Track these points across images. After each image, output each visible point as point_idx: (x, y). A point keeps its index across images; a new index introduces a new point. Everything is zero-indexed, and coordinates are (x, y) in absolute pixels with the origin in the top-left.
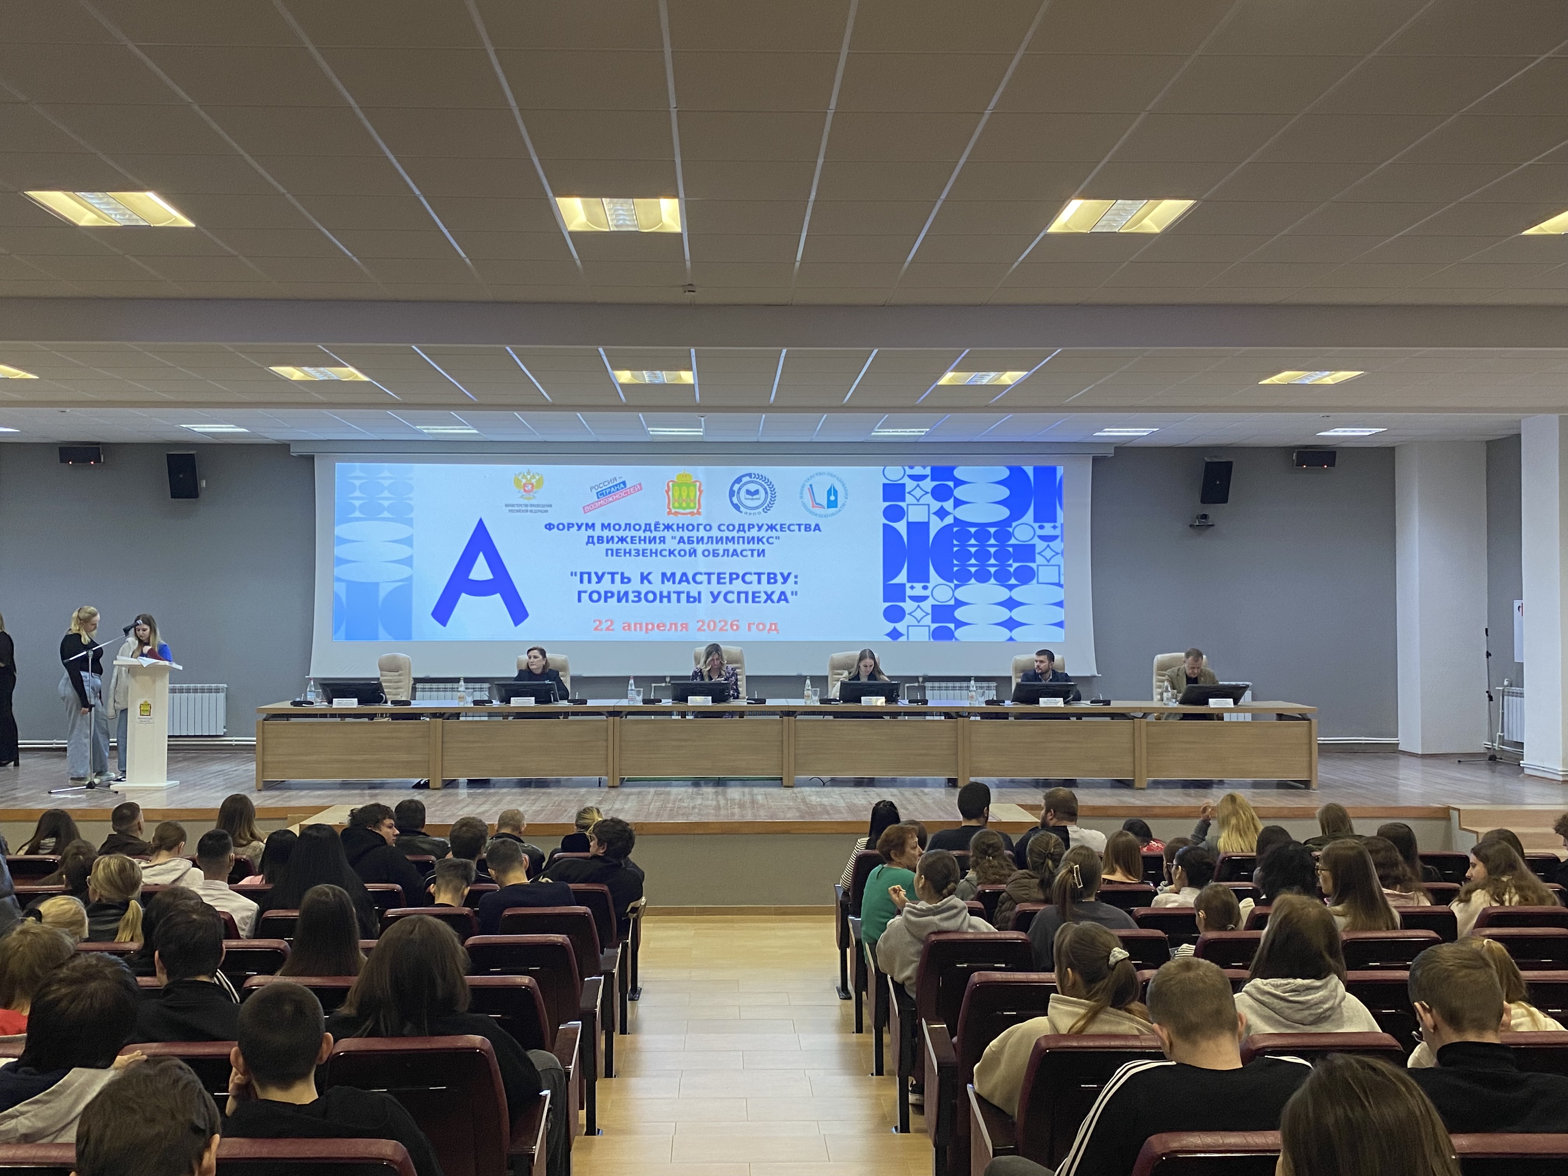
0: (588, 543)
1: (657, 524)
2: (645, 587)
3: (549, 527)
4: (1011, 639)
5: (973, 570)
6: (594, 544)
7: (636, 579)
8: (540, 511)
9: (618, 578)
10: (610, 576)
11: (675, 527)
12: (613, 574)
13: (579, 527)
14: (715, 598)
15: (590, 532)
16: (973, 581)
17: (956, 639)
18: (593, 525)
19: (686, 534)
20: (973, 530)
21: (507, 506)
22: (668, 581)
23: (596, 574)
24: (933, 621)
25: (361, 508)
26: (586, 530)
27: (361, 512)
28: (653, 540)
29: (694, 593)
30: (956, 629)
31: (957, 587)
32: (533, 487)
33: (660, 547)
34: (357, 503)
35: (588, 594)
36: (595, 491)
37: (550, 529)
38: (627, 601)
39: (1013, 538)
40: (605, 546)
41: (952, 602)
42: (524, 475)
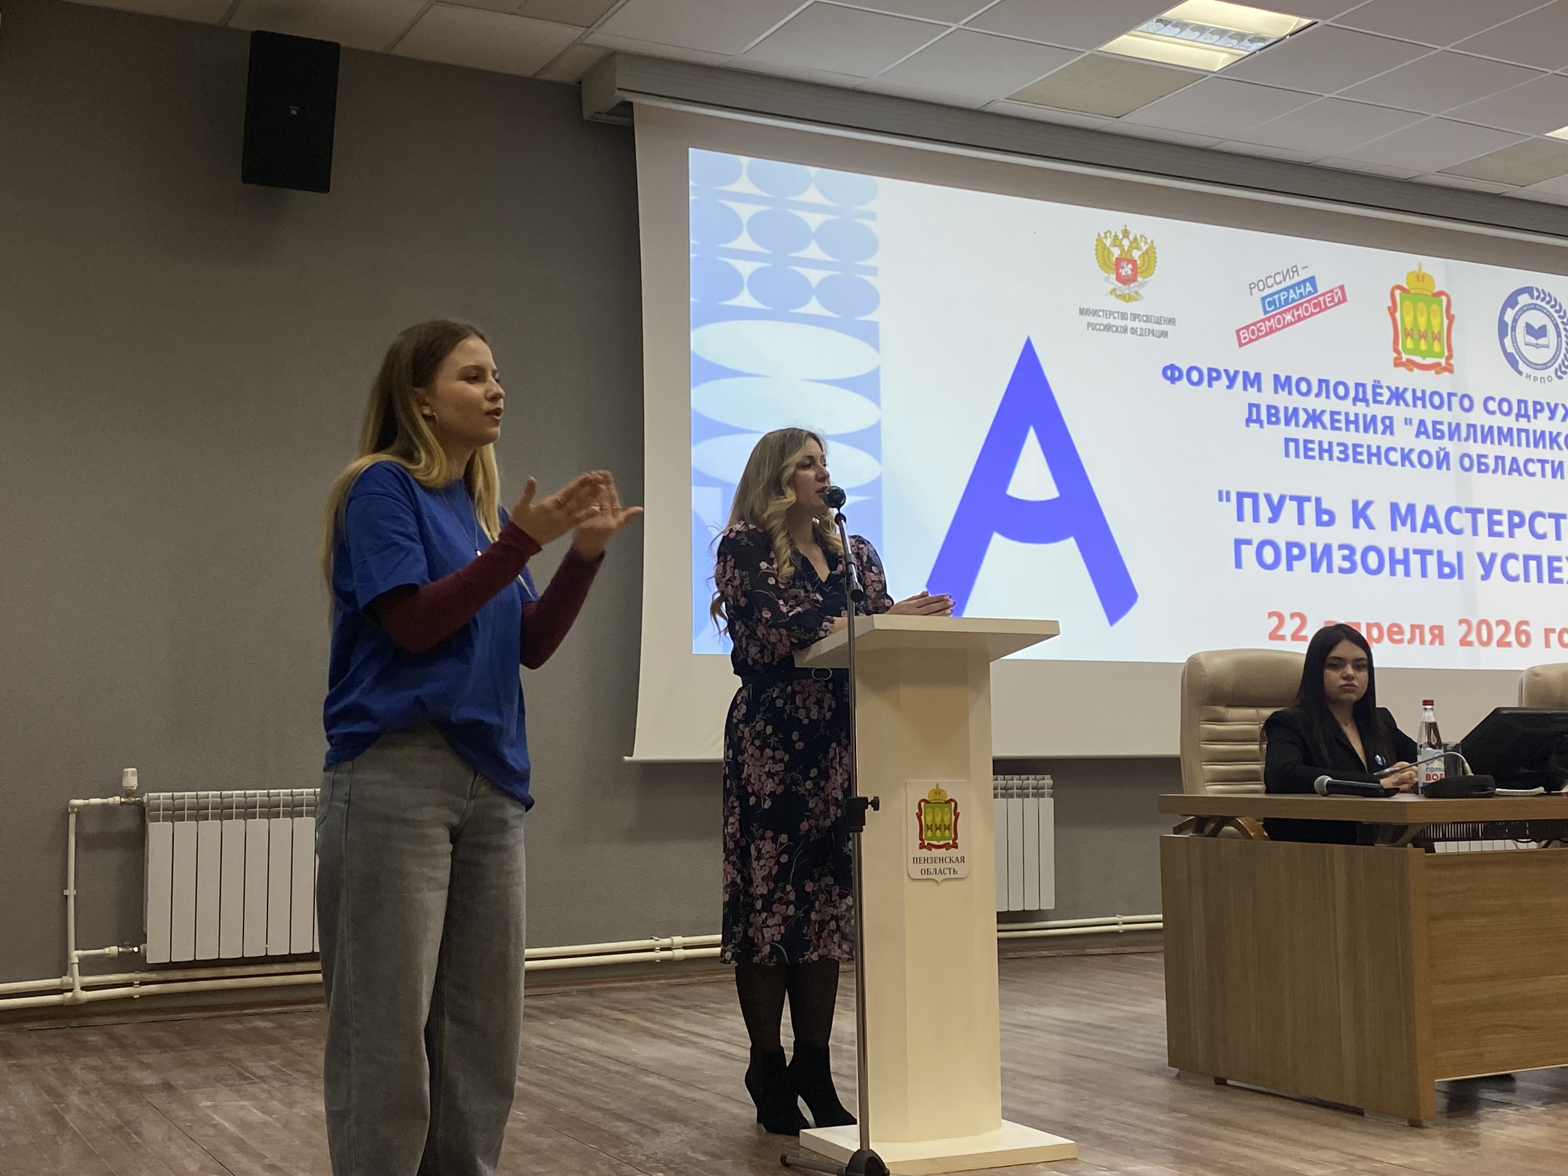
0: (1249, 421)
1: (1376, 386)
2: (1360, 538)
3: (1172, 373)
6: (1262, 427)
7: (1344, 516)
8: (1152, 332)
9: (1309, 508)
10: (1295, 503)
11: (1408, 396)
12: (1301, 501)
13: (1232, 381)
14: (1488, 568)
15: (1253, 396)
18: (1258, 376)
19: (1429, 415)
21: (1082, 312)
22: (1404, 524)
23: (1268, 497)
25: (757, 284)
26: (1245, 389)
27: (754, 294)
28: (1370, 424)
29: (1450, 557)
32: (1135, 269)
33: (1383, 441)
34: (746, 268)
35: (1254, 547)
36: (1258, 295)
37: (1173, 380)
38: (1330, 570)
40: (1283, 431)
42: (1116, 237)
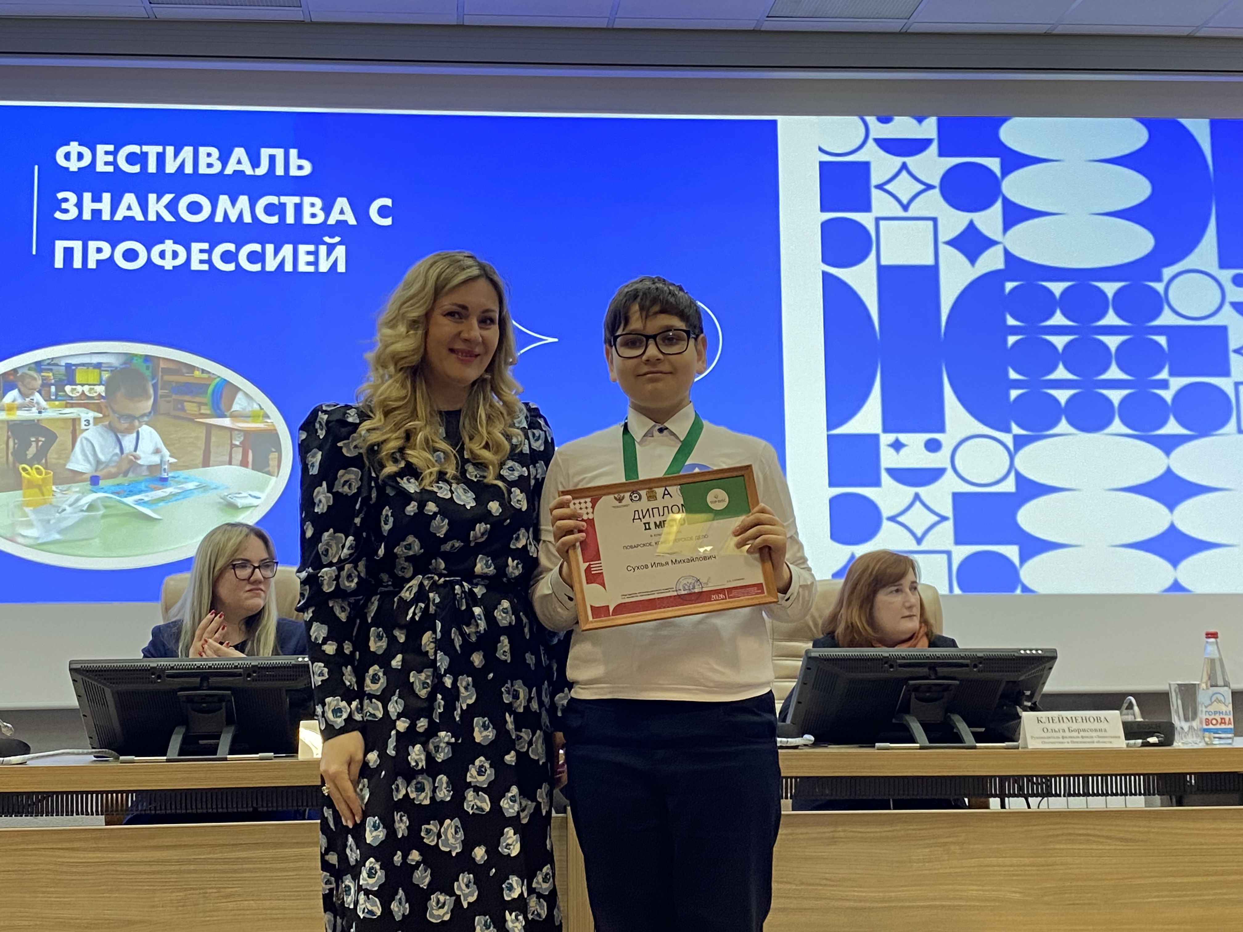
4: (1176, 587)
5: (1063, 396)
16: (1063, 426)
17: (1025, 589)
20: (1057, 288)
24: (959, 541)
30: (1023, 560)
31: (1020, 442)
39: (1166, 309)
41: (1009, 486)
